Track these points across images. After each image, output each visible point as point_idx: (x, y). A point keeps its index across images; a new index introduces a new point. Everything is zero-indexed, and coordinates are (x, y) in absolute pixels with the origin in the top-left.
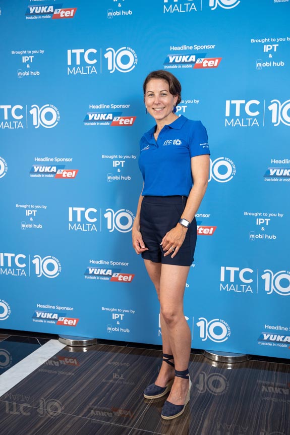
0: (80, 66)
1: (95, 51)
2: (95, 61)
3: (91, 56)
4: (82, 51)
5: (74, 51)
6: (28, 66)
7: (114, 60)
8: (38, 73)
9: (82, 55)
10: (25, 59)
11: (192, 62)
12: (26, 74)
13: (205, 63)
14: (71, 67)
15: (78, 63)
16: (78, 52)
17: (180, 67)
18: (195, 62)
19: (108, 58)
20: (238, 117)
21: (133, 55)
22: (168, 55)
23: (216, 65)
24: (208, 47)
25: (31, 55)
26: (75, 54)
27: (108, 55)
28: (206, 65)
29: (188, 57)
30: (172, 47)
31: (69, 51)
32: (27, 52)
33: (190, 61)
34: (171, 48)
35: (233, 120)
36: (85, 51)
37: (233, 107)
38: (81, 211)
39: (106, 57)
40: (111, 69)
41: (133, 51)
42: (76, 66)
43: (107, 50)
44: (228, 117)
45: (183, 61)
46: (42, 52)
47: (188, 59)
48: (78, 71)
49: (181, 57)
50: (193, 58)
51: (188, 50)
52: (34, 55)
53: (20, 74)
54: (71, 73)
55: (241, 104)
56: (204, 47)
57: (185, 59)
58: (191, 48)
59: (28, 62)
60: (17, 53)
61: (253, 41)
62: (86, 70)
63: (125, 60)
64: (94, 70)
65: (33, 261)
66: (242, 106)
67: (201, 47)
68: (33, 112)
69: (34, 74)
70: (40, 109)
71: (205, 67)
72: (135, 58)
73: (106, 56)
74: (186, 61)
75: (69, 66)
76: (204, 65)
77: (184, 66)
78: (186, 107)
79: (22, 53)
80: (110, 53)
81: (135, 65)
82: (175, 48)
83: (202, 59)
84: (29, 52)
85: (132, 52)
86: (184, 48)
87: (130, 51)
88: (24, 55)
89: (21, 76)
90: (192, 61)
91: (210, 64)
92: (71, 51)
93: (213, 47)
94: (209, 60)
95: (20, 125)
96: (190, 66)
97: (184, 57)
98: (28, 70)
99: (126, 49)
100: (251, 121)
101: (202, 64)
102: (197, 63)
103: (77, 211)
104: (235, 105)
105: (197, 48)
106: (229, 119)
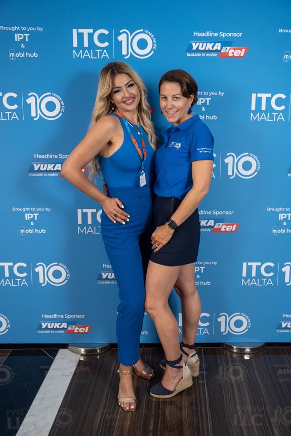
0: (89, 49)
1: (106, 32)
2: (106, 44)
3: (102, 38)
4: (91, 31)
5: (80, 31)
6: (23, 46)
7: (130, 44)
8: (35, 55)
9: (91, 36)
10: (18, 37)
11: (216, 51)
12: (20, 55)
13: (231, 52)
14: (77, 50)
15: (86, 45)
16: (86, 32)
17: (204, 55)
18: (220, 51)
19: (121, 41)
20: (263, 111)
21: (152, 39)
22: (191, 42)
23: (242, 55)
24: (235, 35)
25: (26, 32)
26: (83, 33)
27: (122, 38)
28: (232, 55)
29: (212, 44)
30: (196, 33)
31: (75, 31)
32: (20, 28)
33: (214, 49)
34: (194, 34)
35: (258, 114)
36: (94, 31)
37: (259, 100)
38: (92, 213)
39: (120, 40)
40: (126, 54)
41: (151, 34)
42: (84, 49)
43: (121, 31)
44: (253, 111)
45: (207, 49)
46: (40, 29)
47: (213, 47)
48: (87, 54)
49: (205, 44)
50: (218, 46)
51: (213, 37)
52: (30, 32)
53: (12, 54)
54: (78, 56)
55: (267, 98)
56: (230, 35)
57: (209, 46)
58: (216, 35)
59: (23, 41)
60: (8, 28)
61: (281, 31)
62: (95, 54)
63: (142, 44)
64: (105, 54)
65: (35, 269)
66: (269, 100)
67: (226, 35)
68: (31, 101)
69: (30, 55)
70: (39, 98)
71: (231, 57)
72: (153, 43)
73: (120, 38)
74: (211, 49)
75: (75, 48)
76: (230, 54)
77: (208, 55)
78: (210, 99)
79: (14, 29)
80: (125, 35)
81: (154, 50)
82: (198, 34)
83: (228, 48)
84: (24, 29)
85: (150, 36)
86: (209, 34)
87: (148, 34)
88: (17, 32)
89: (14, 58)
90: (217, 49)
91: (237, 53)
92: (78, 31)
93: (240, 35)
94: (235, 49)
95: (15, 116)
96: (215, 55)
97: (208, 44)
98: (22, 51)
99: (143, 32)
100: (277, 116)
101: (228, 53)
102: (222, 51)
103: (87, 213)
104: (261, 98)
105: (223, 35)
106: (255, 113)
